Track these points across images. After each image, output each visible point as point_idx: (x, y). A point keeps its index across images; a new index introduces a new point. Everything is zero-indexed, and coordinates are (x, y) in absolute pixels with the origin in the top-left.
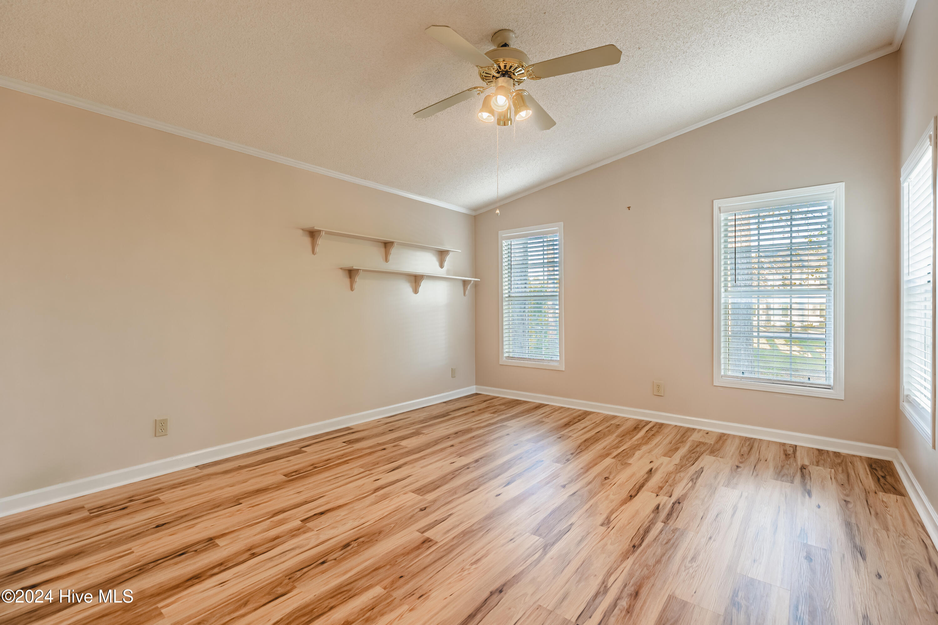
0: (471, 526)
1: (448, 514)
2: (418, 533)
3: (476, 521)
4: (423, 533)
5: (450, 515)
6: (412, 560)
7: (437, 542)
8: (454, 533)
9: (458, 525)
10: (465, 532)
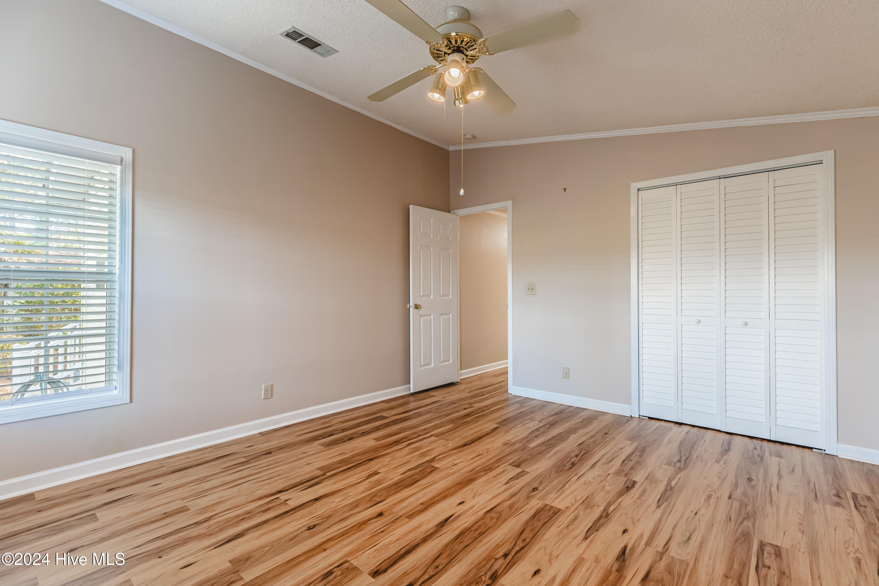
0: (486, 474)
1: (510, 484)
2: (527, 470)
3: (483, 478)
4: (523, 471)
5: (507, 483)
6: (521, 456)
7: (510, 465)
8: (499, 470)
9: (497, 475)
10: (490, 471)
